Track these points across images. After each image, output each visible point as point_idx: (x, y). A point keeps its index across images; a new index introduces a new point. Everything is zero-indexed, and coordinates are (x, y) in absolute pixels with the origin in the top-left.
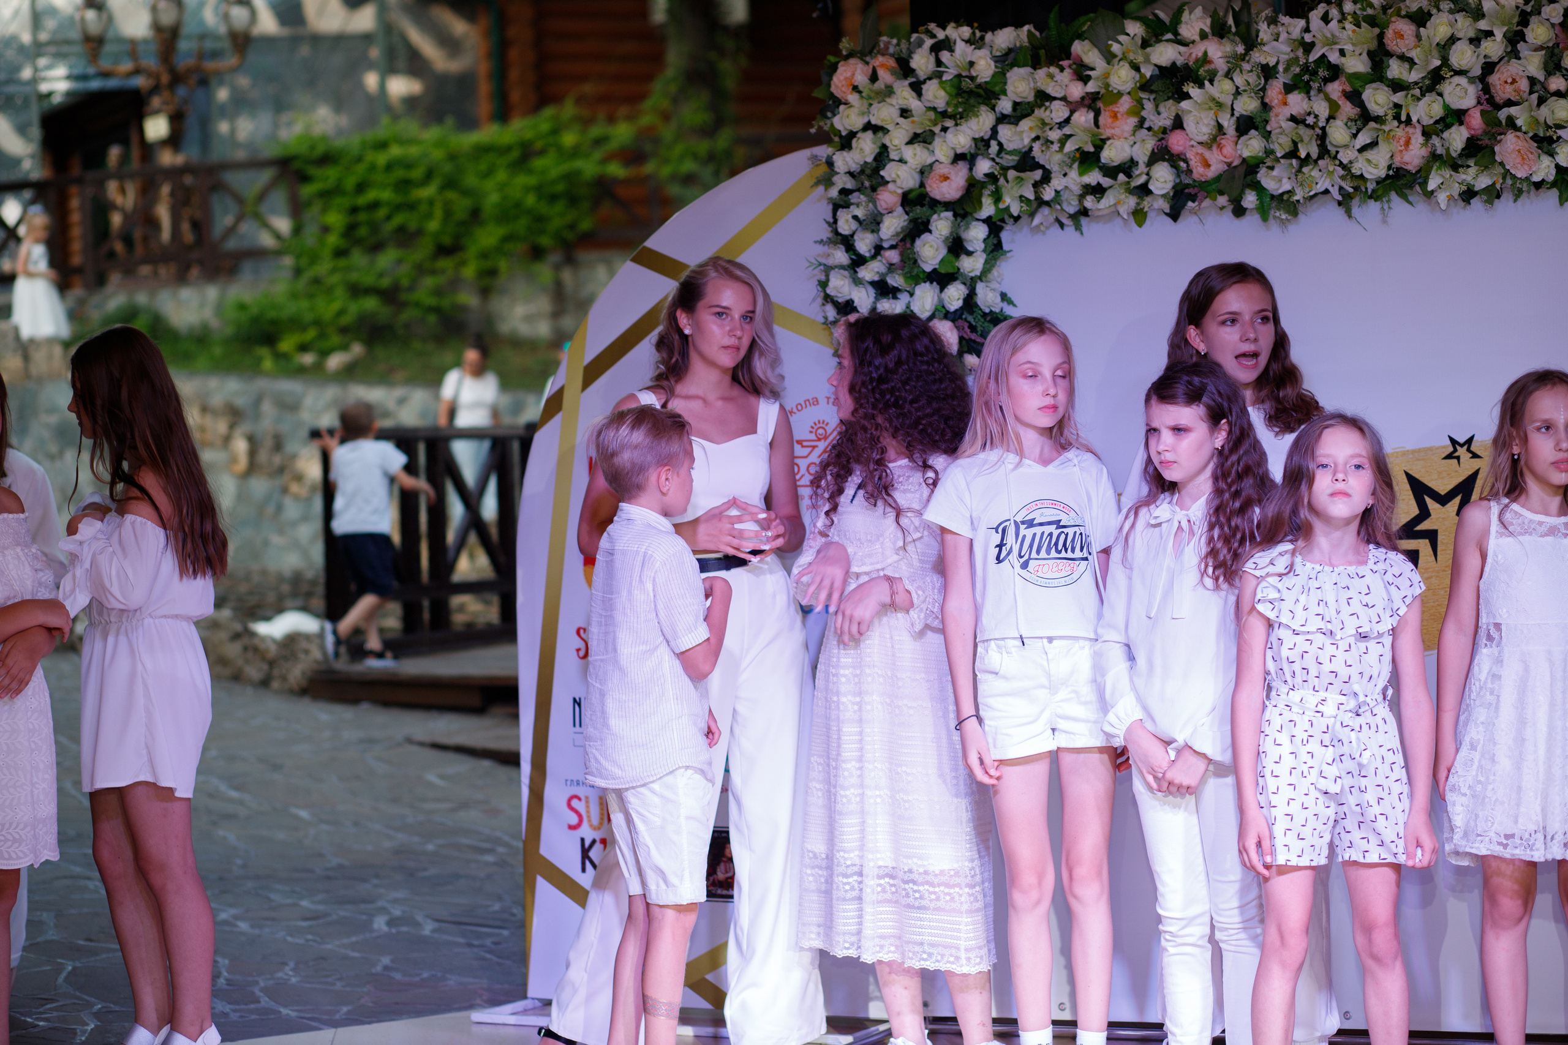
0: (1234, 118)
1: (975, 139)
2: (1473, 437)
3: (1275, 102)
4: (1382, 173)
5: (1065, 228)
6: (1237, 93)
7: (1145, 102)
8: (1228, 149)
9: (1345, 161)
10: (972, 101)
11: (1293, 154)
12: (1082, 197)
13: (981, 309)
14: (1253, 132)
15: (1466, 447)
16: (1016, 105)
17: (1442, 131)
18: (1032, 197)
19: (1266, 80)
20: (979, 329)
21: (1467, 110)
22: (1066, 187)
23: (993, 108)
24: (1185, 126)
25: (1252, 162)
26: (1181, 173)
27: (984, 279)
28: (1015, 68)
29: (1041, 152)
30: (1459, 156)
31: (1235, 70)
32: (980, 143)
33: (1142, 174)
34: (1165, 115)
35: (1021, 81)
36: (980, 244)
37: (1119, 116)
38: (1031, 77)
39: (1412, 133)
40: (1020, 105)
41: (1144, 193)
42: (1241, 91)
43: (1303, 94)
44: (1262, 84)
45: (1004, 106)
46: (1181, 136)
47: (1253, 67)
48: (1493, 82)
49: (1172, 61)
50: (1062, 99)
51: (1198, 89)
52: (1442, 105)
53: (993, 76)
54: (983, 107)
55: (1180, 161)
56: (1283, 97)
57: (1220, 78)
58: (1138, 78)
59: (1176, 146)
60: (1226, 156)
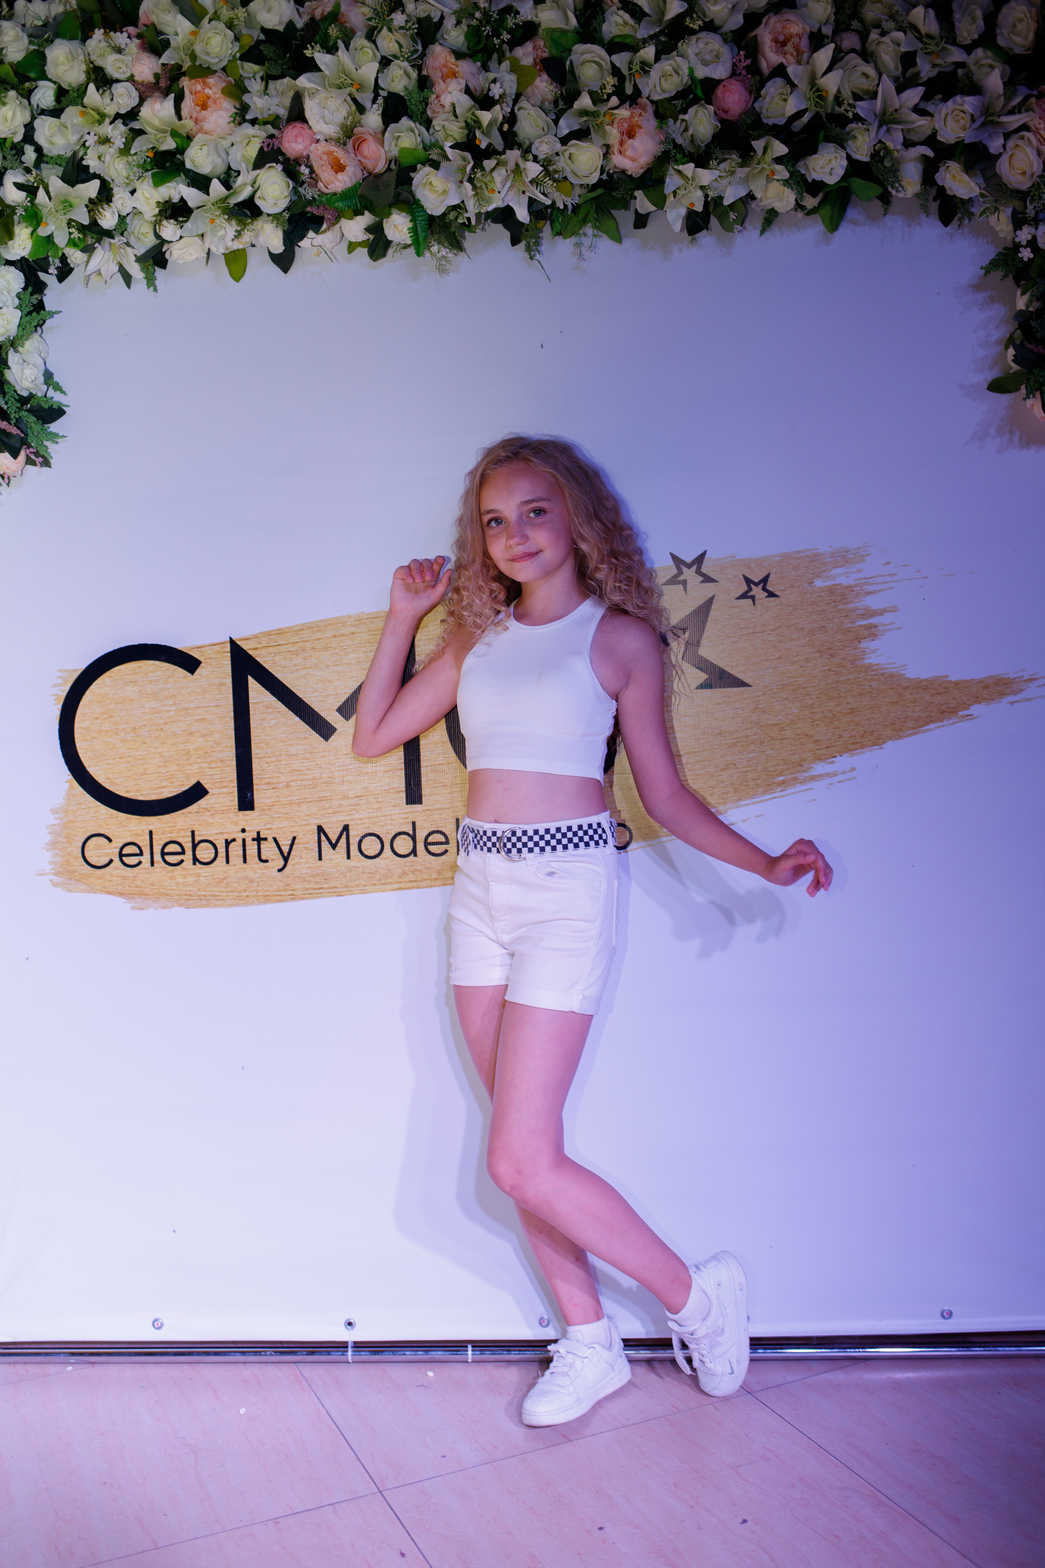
0: (380, 100)
2: (705, 552)
3: (436, 76)
4: (594, 179)
5: (132, 285)
6: (385, 62)
7: (247, 83)
8: (370, 148)
9: (541, 157)
11: (467, 145)
12: (156, 224)
13: (15, 391)
14: (405, 121)
15: (694, 568)
16: (61, 93)
17: (685, 113)
18: (86, 221)
19: (425, 47)
20: (12, 416)
21: (720, 81)
22: (135, 209)
23: (27, 95)
24: (308, 114)
25: (406, 161)
26: (303, 183)
27: (20, 349)
28: (57, 41)
29: (96, 156)
30: (707, 146)
31: (381, 29)
32: (11, 149)
33: (245, 185)
34: (276, 100)
35: (67, 59)
36: (10, 299)
37: (210, 102)
38: (80, 51)
39: (640, 115)
40: (67, 91)
41: (248, 213)
42: (392, 58)
43: (479, 64)
44: (420, 47)
45: (43, 94)
46: (301, 130)
47: (407, 22)
48: (760, 40)
49: (286, 20)
50: (127, 81)
51: (329, 56)
52: (686, 71)
53: (30, 55)
54: (12, 93)
55: (300, 165)
56: (453, 66)
57: (360, 41)
58: (237, 44)
59: (294, 145)
60: (365, 158)
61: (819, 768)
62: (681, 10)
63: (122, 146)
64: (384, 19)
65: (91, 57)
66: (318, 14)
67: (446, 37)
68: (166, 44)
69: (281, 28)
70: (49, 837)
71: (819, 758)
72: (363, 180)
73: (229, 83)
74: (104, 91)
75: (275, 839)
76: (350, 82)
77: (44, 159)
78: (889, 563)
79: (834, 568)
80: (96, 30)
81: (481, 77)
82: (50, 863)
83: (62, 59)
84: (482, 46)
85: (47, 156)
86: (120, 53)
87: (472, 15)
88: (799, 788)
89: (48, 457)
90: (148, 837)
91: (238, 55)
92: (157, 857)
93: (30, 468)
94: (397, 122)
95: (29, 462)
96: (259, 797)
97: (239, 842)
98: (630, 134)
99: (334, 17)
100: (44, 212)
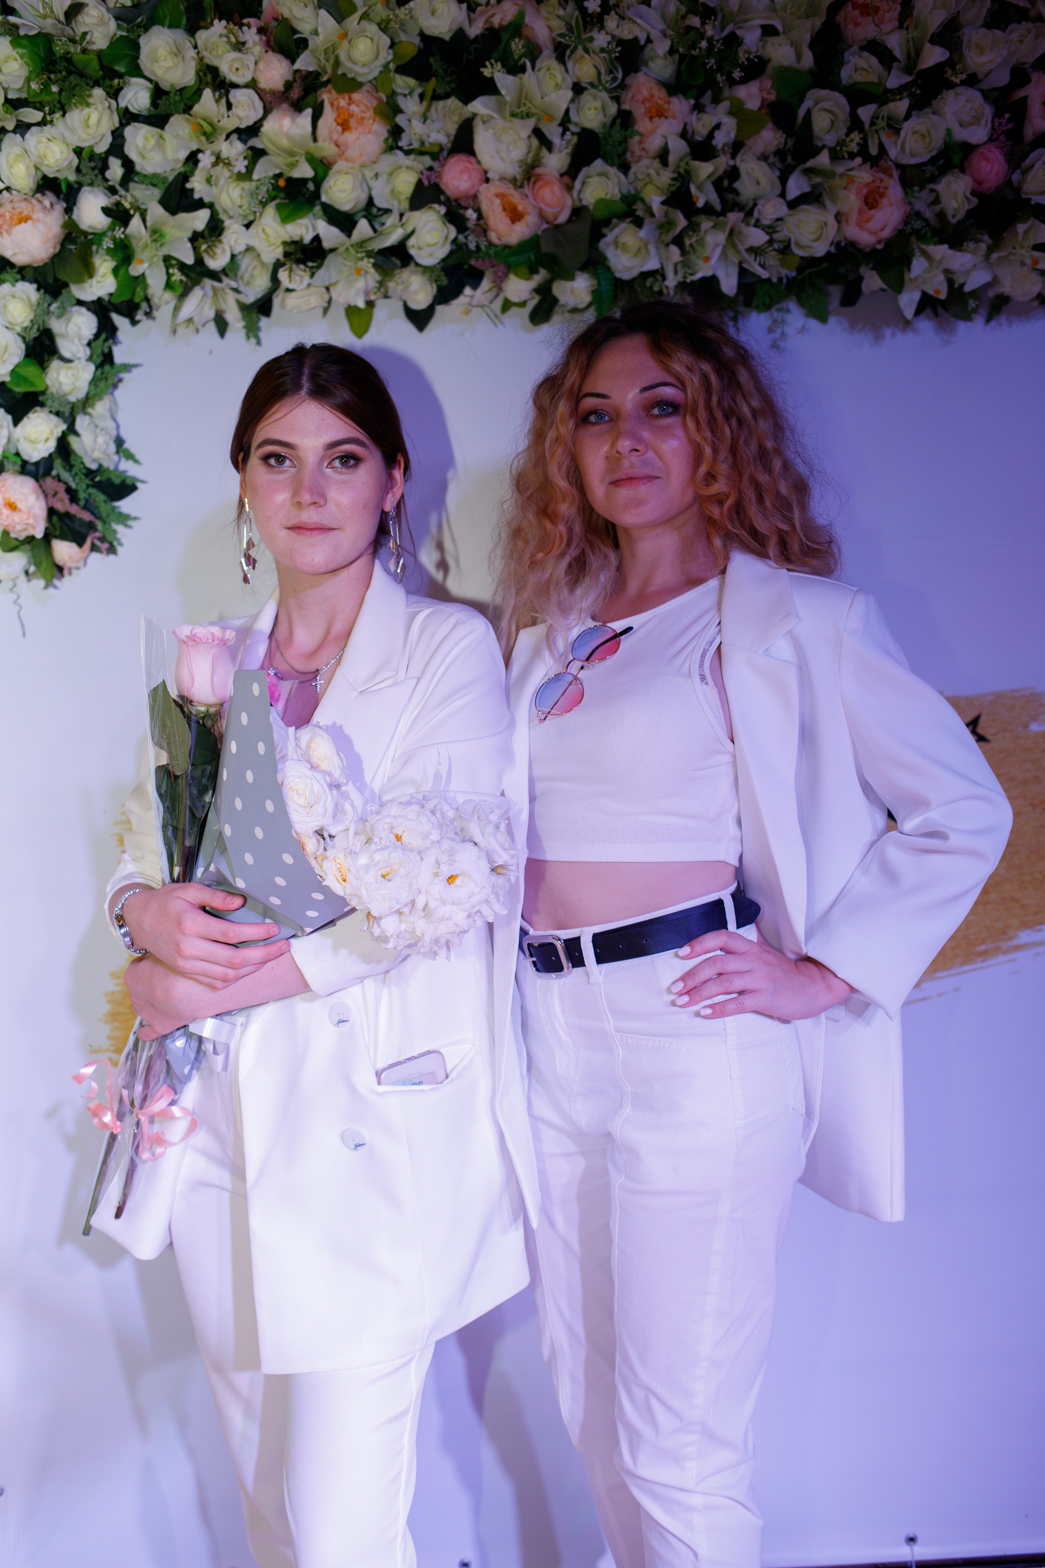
0: (571, 133)
1: (78, 151)
3: (639, 111)
4: (820, 249)
5: (229, 334)
6: (578, 89)
7: (401, 101)
8: (552, 193)
9: (766, 222)
10: (74, 79)
11: (678, 200)
12: (277, 267)
13: (82, 463)
14: (598, 164)
16: (158, 93)
17: (936, 182)
18: (189, 260)
20: (82, 495)
21: (977, 146)
22: (249, 249)
23: (114, 94)
24: (477, 145)
25: (600, 215)
26: (467, 229)
27: (90, 410)
28: (156, 29)
29: (205, 178)
30: (959, 222)
31: (575, 48)
32: (90, 161)
33: (395, 227)
34: (438, 125)
35: (170, 53)
36: (81, 349)
37: (352, 122)
38: (188, 45)
39: (881, 181)
40: (167, 93)
41: (398, 262)
42: (584, 85)
43: (692, 102)
44: (620, 75)
45: (136, 94)
46: (468, 165)
47: (609, 43)
48: (1029, 102)
49: (455, 27)
50: (247, 86)
51: (510, 78)
52: (942, 133)
53: (114, 43)
54: (98, 93)
55: (466, 208)
56: (660, 102)
57: (548, 61)
58: (391, 51)
59: (456, 183)
60: (548, 205)
61: (1025, 936)
62: (943, 59)
63: (243, 170)
64: (579, 37)
65: (204, 53)
66: (496, 21)
67: (651, 64)
68: (303, 44)
69: (447, 37)
70: (107, 1008)
71: (1026, 925)
72: (543, 231)
73: (379, 100)
74: (220, 97)
76: (533, 110)
77: (136, 179)
80: (216, 22)
81: (694, 117)
82: (109, 1038)
83: (162, 52)
84: (701, 81)
85: (138, 173)
86: (240, 51)
87: (694, 46)
88: (1002, 958)
89: (115, 543)
91: (392, 66)
93: (95, 556)
94: (589, 162)
95: (94, 548)
98: (871, 200)
99: (517, 28)
100: (137, 246)
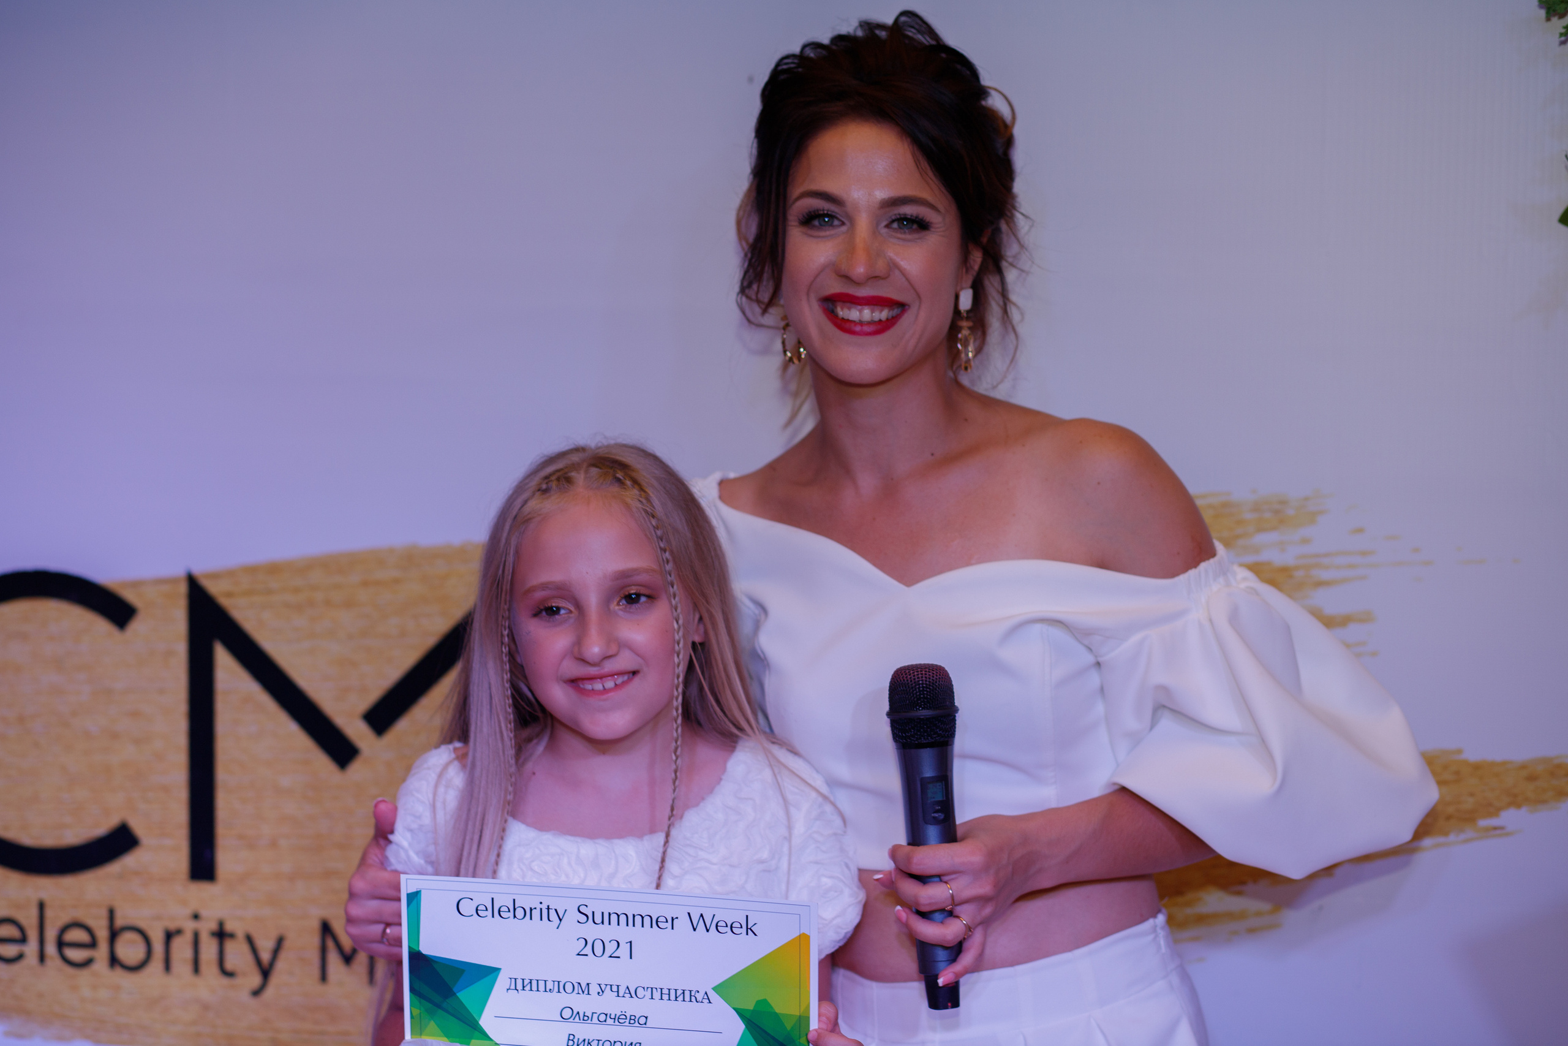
75: (249, 940)
78: (1360, 531)
79: (1260, 530)
90: (34, 912)
92: (51, 949)
96: (226, 859)
97: (188, 937)
